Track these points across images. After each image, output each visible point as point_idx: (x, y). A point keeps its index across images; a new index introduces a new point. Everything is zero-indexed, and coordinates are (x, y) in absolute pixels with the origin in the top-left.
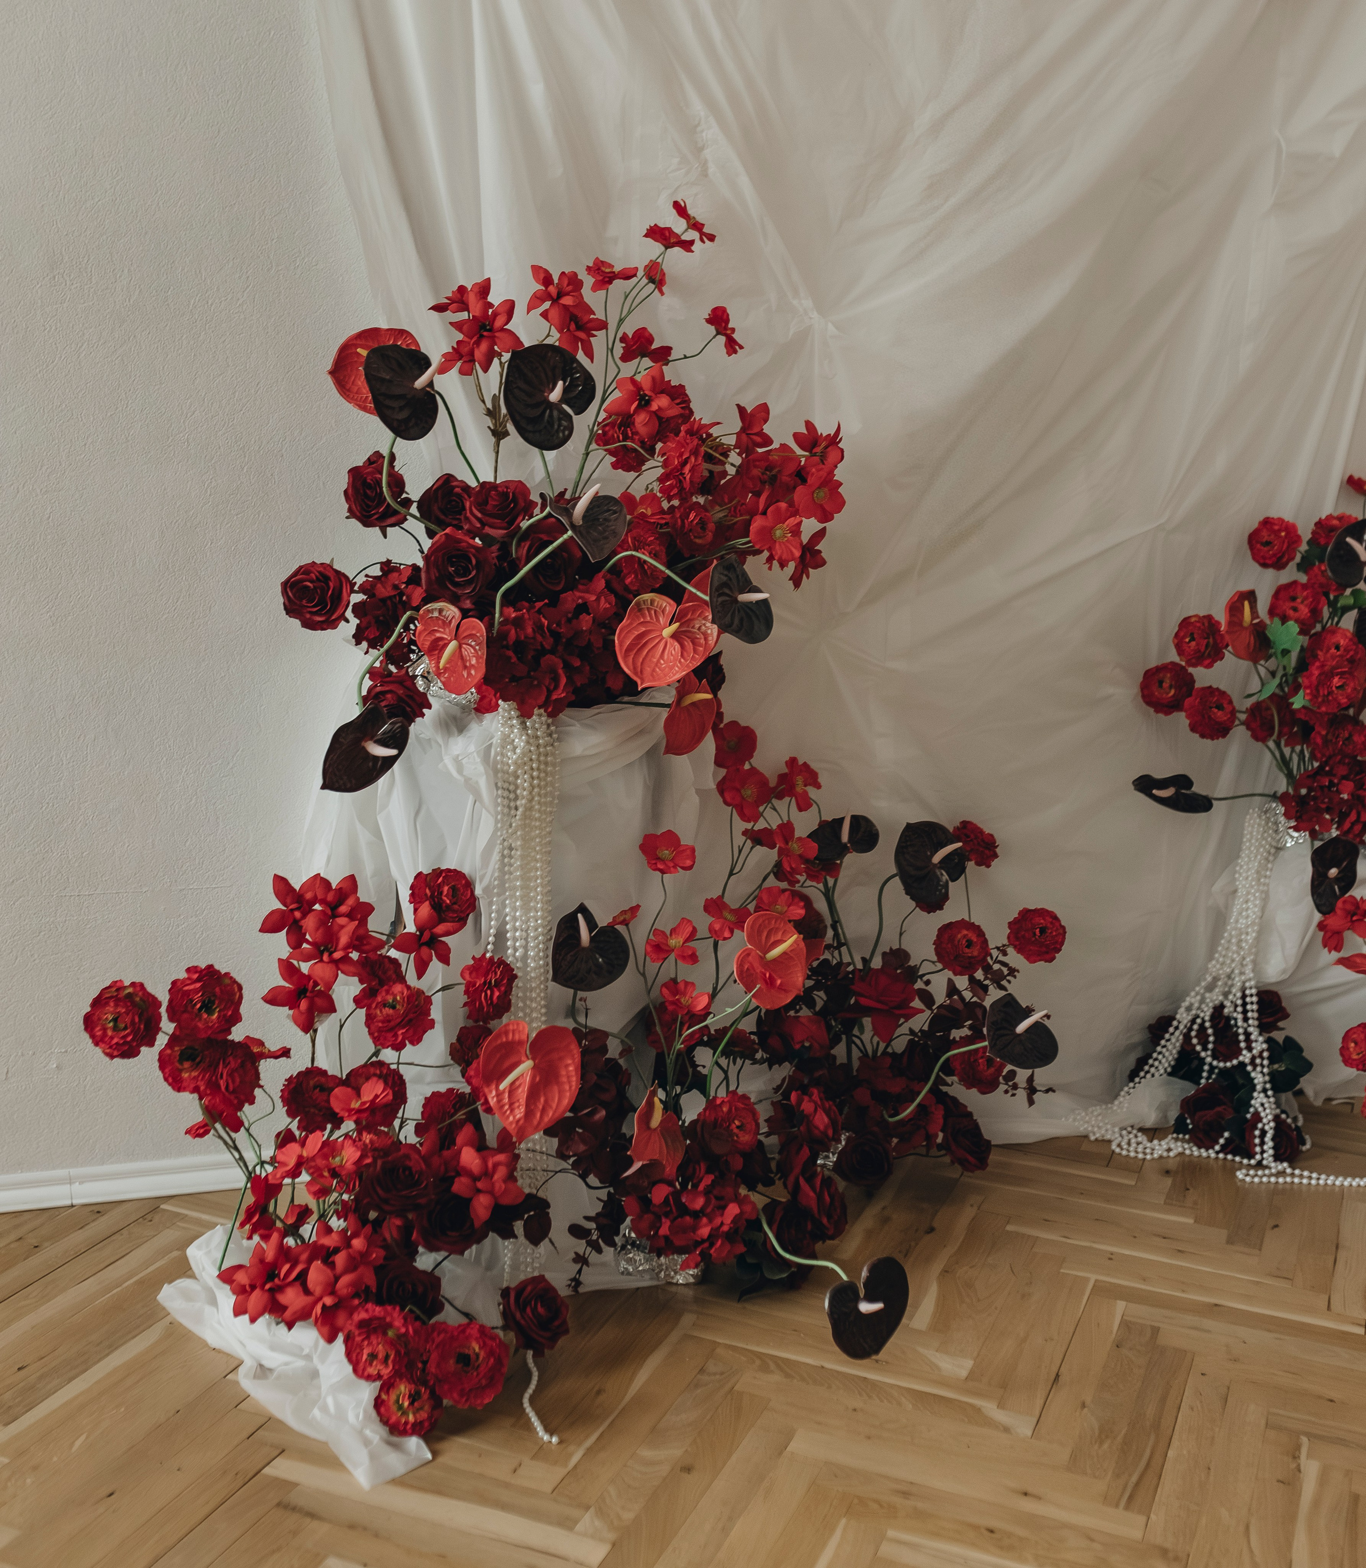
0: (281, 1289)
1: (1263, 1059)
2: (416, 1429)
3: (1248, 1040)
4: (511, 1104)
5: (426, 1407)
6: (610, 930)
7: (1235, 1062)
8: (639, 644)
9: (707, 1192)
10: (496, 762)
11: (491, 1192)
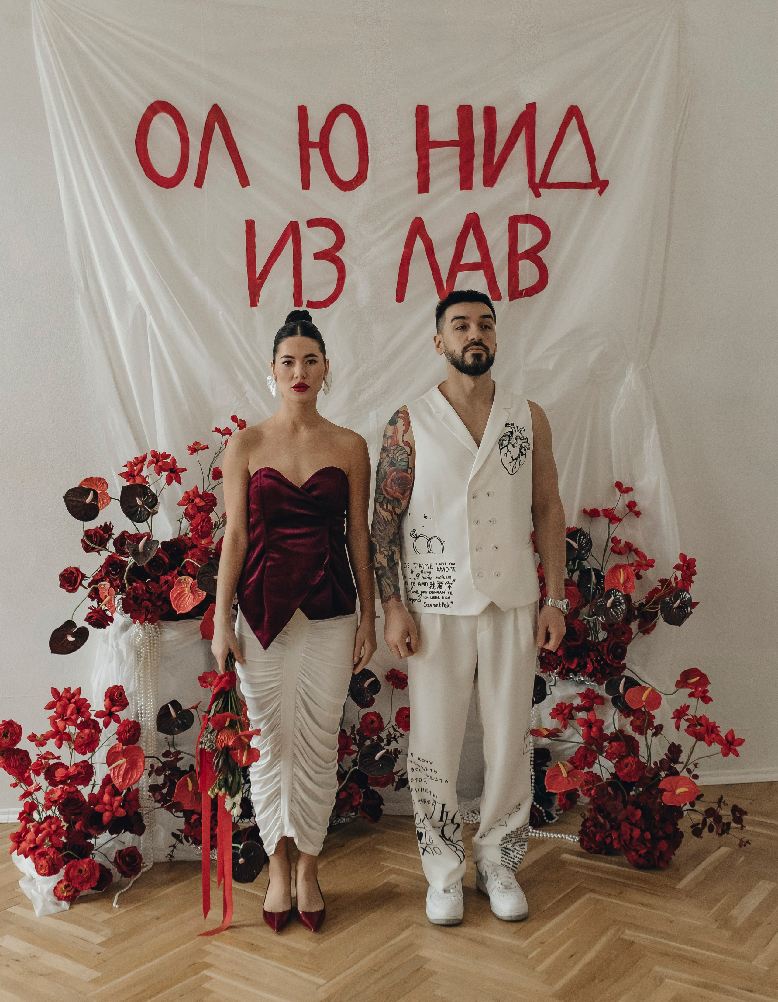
0: (21, 842)
2: (67, 899)
4: (118, 776)
5: (72, 891)
6: (188, 711)
8: (180, 595)
10: (132, 643)
11: (112, 811)
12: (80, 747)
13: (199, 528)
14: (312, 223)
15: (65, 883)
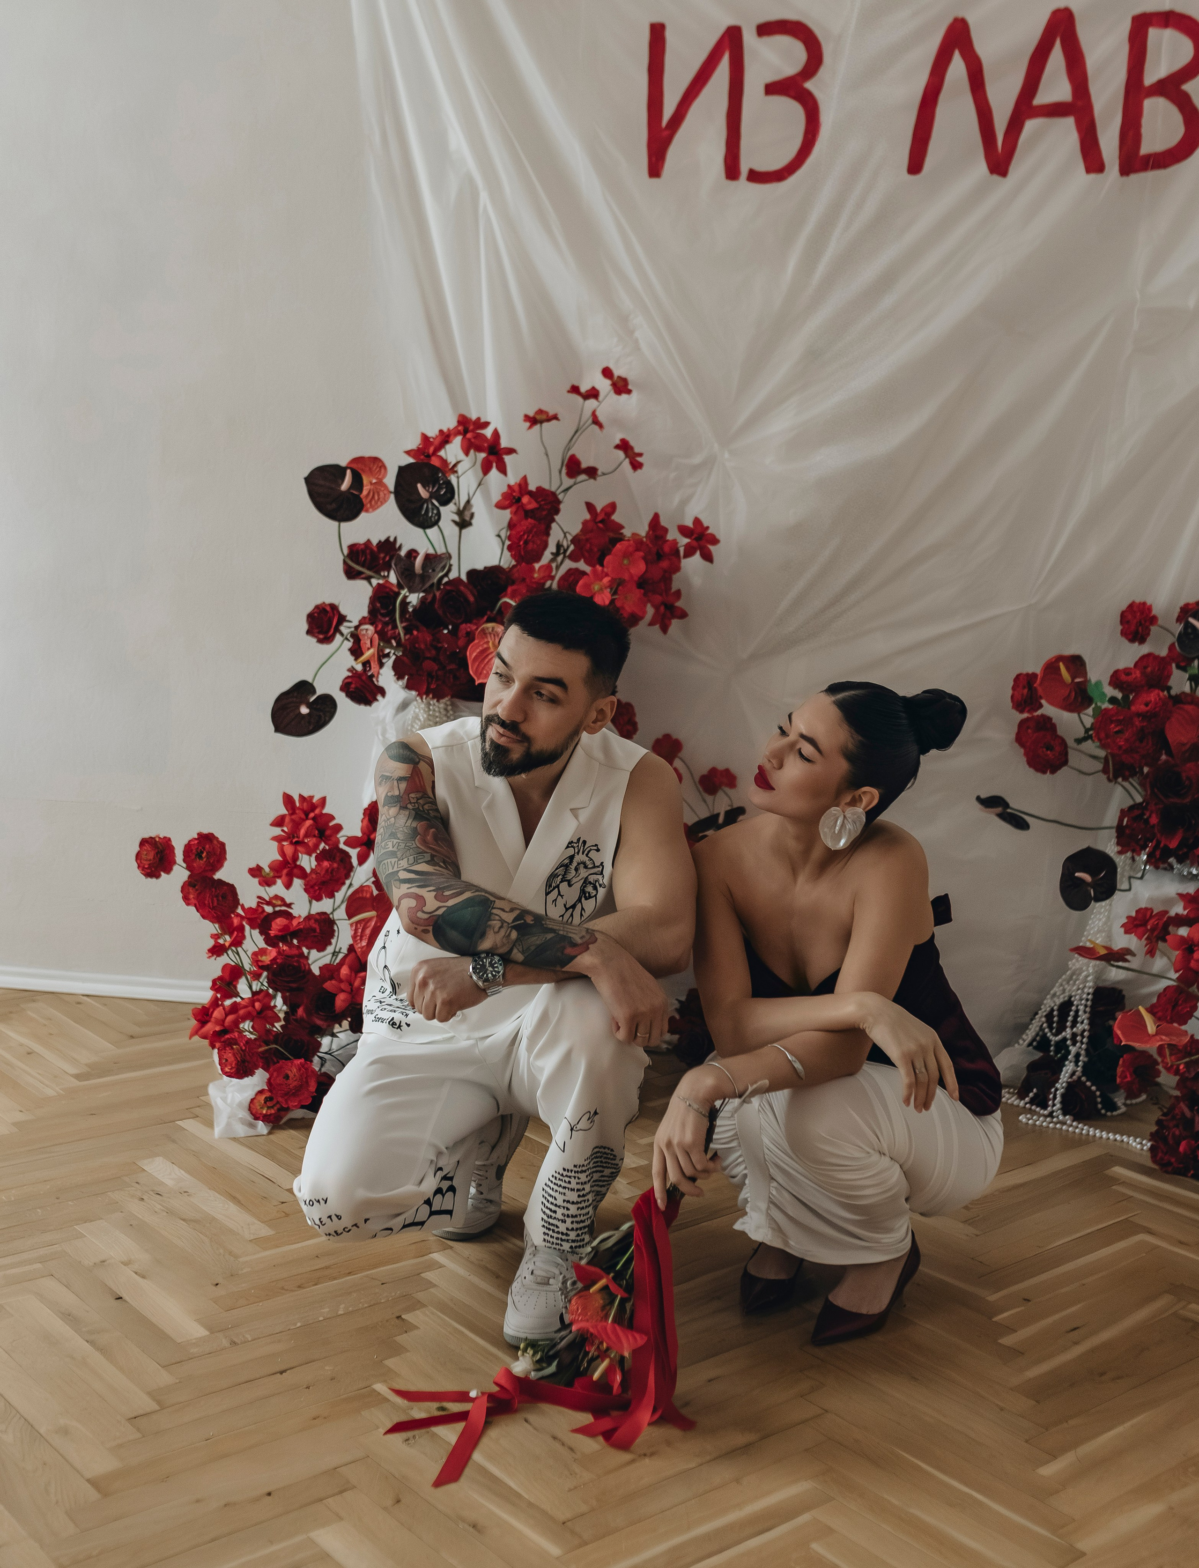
0: (206, 1022)
1: (1083, 1037)
2: (266, 1119)
5: (276, 1108)
8: (484, 654)
11: (350, 993)
12: (312, 887)
13: (521, 543)
14: (765, 29)
15: (268, 1094)
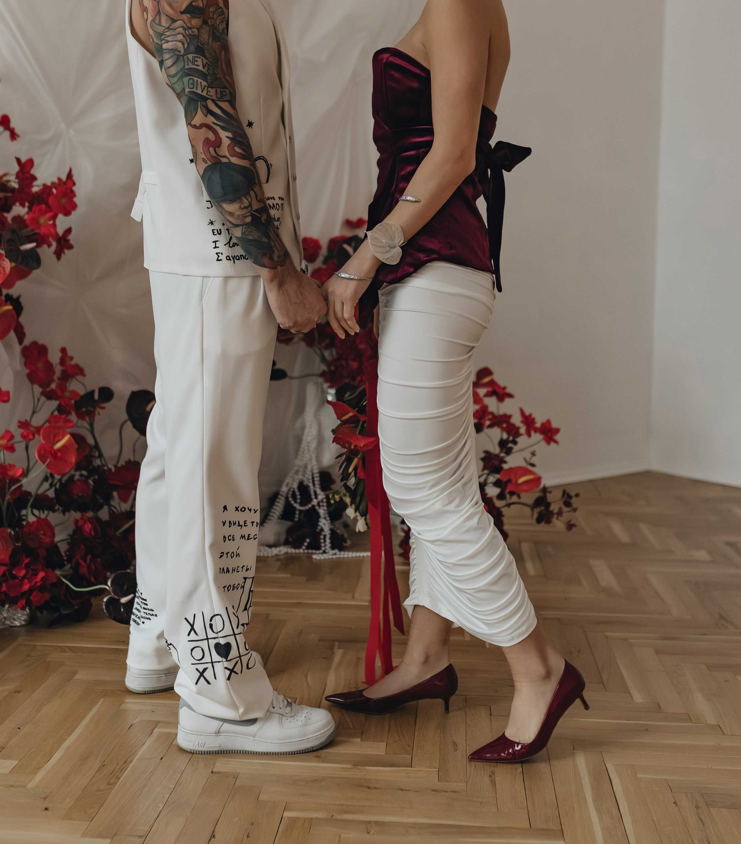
1: (324, 503)
3: (316, 495)
7: (310, 506)
9: (27, 566)
